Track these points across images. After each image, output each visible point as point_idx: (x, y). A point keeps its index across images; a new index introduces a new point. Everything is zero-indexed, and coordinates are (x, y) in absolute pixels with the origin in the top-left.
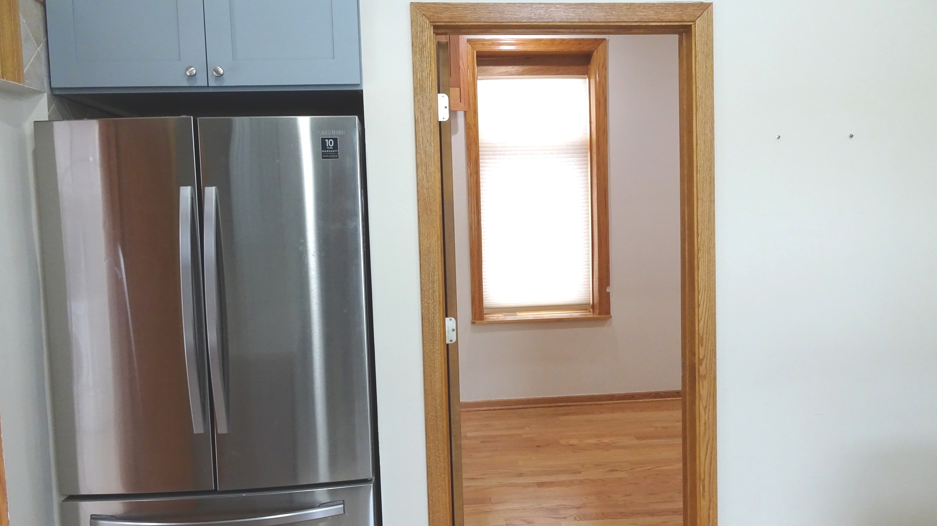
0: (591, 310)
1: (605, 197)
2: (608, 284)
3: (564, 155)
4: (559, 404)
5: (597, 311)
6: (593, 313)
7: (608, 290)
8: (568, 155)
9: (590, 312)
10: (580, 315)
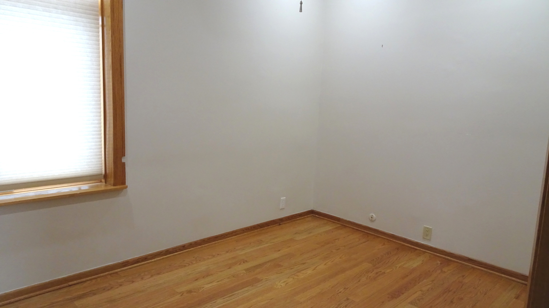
0: (103, 180)
1: (121, 66)
2: (124, 155)
3: (72, 13)
4: (70, 283)
5: (111, 180)
6: (106, 183)
7: (123, 160)
8: (76, 14)
9: (101, 182)
10: (92, 187)
